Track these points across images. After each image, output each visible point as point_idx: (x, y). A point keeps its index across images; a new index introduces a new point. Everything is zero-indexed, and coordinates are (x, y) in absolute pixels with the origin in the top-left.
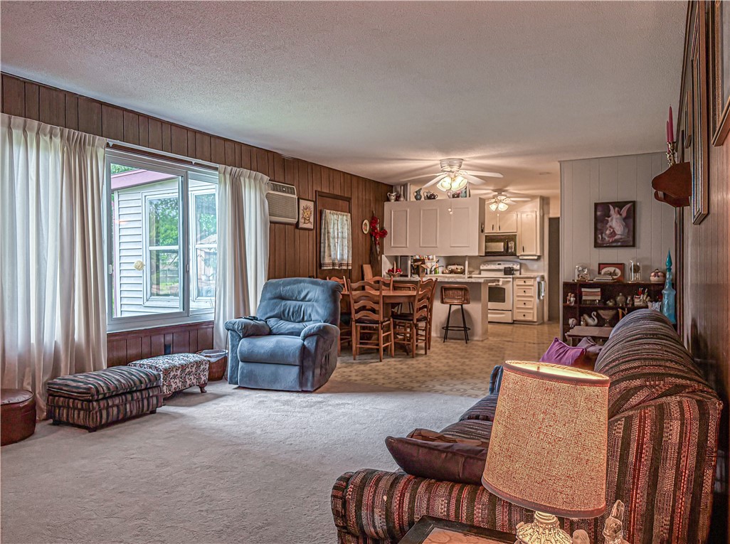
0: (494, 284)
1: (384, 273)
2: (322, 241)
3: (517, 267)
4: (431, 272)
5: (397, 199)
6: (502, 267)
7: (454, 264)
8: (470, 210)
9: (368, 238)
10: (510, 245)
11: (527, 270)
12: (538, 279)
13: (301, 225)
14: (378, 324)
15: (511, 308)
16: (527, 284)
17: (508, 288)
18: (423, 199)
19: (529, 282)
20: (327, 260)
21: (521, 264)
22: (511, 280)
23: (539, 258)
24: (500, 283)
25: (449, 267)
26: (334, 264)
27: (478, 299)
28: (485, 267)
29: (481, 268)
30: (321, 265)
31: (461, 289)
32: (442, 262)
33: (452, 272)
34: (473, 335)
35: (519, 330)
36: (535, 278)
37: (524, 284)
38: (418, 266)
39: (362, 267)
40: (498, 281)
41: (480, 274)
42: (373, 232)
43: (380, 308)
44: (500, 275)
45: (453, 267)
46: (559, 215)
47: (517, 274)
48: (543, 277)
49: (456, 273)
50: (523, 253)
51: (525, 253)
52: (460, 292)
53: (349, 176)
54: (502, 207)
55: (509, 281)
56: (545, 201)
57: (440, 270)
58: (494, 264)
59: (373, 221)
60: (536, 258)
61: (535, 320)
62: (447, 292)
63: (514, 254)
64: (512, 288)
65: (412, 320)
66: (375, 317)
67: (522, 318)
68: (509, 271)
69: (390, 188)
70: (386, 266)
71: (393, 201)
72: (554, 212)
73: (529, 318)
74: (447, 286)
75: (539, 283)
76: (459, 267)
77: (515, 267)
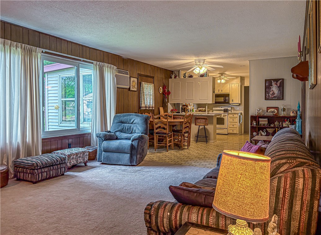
0: (219, 116)
1: (169, 111)
2: (141, 97)
3: (229, 109)
4: (190, 111)
5: (175, 77)
6: (223, 109)
7: (201, 107)
8: (208, 82)
9: (162, 95)
10: (226, 99)
11: (234, 110)
12: (239, 114)
13: (131, 89)
14: (166, 134)
15: (227, 128)
17: (226, 118)
18: (187, 77)
19: (235, 116)
20: (143, 105)
21: (231, 107)
22: (227, 114)
23: (240, 104)
24: (222, 116)
25: (199, 108)
26: (146, 107)
27: (212, 123)
28: (215, 109)
29: (213, 109)
30: (140, 108)
31: (204, 119)
32: (196, 106)
33: (200, 111)
34: (209, 140)
35: (230, 138)
36: (238, 114)
37: (233, 116)
38: (184, 108)
39: (159, 108)
40: (221, 115)
41: (213, 112)
42: (164, 93)
43: (167, 127)
44: (222, 112)
45: (201, 109)
46: (249, 85)
47: (230, 112)
48: (241, 113)
49: (202, 111)
50: (232, 102)
51: (233, 102)
52: (204, 120)
53: (153, 67)
54: (223, 81)
55: (226, 115)
56: (242, 79)
57: (195, 110)
58: (219, 107)
59: (164, 88)
60: (238, 104)
61: (238, 133)
62: (198, 120)
63: (228, 103)
64: (227, 118)
65: (182, 133)
66: (165, 131)
67: (232, 132)
68: (226, 111)
69: (172, 72)
70: (170, 107)
71: (173, 78)
72: (247, 84)
73: (235, 132)
74: (197, 117)
75: (240, 116)
76: (203, 109)
77: (228, 109)
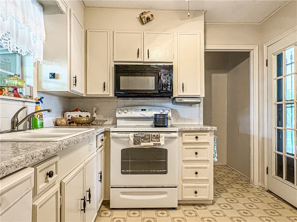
0: (152, 144)
6: (150, 113)
7: (76, 110)
10: (163, 81)
15: (176, 183)
16: (199, 140)
17: (171, 148)
19: (204, 138)
21: (172, 111)
22: (176, 135)
25: (68, 114)
28: (123, 115)
29: (118, 115)
33: (71, 122)
37: (194, 140)
40: (158, 138)
45: (75, 115)
49: (79, 124)
50: (182, 93)
55: (176, 138)
58: (136, 110)
67: (193, 197)
68: (160, 121)
76: (84, 114)
